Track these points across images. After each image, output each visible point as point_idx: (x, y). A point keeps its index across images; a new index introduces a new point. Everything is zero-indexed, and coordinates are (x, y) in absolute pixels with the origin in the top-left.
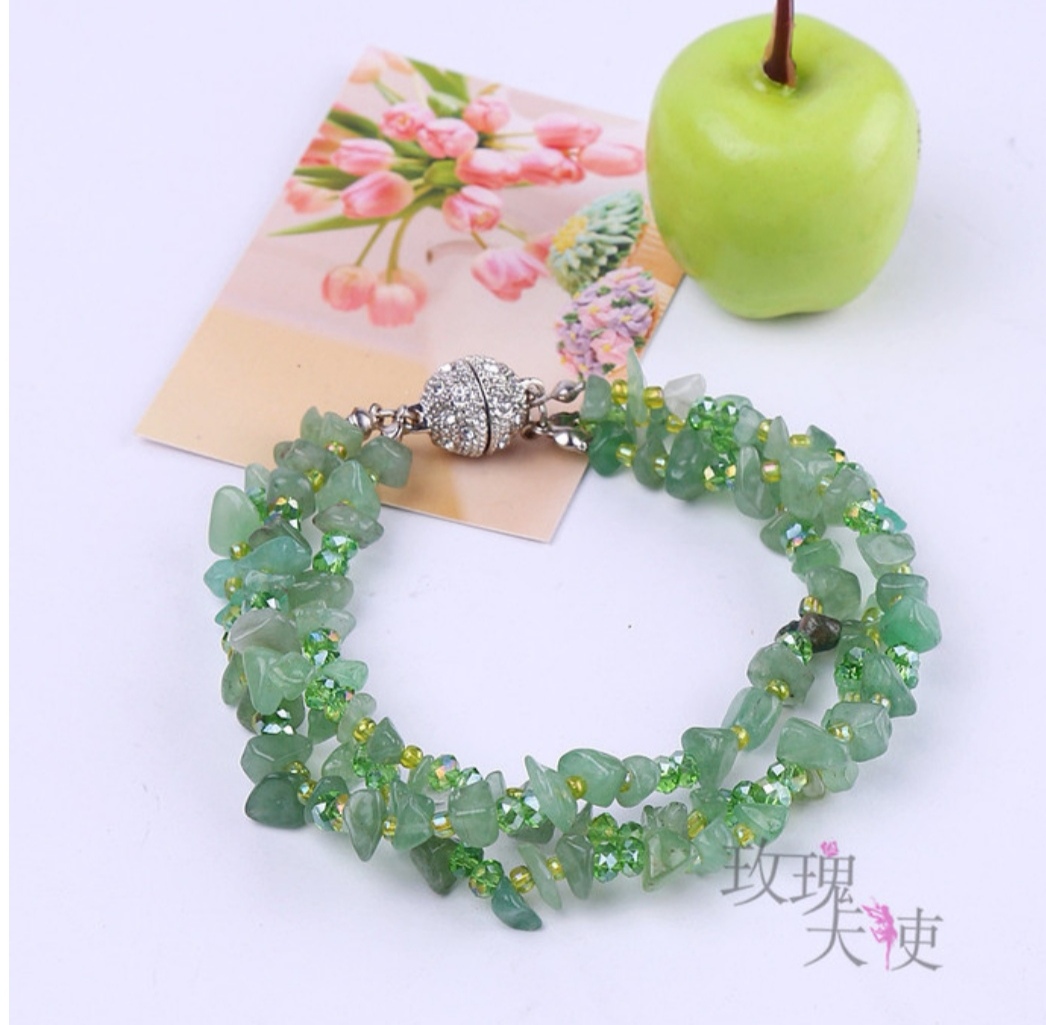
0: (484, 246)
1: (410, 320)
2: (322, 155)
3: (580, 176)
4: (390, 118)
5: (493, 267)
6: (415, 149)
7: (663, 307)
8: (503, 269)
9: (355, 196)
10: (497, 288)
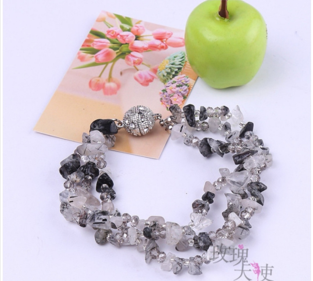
1: (116, 93)
2: (88, 44)
3: (166, 48)
4: (109, 32)
5: (140, 76)
6: (116, 41)
7: (192, 87)
8: (144, 77)
9: (98, 56)
10: (142, 82)
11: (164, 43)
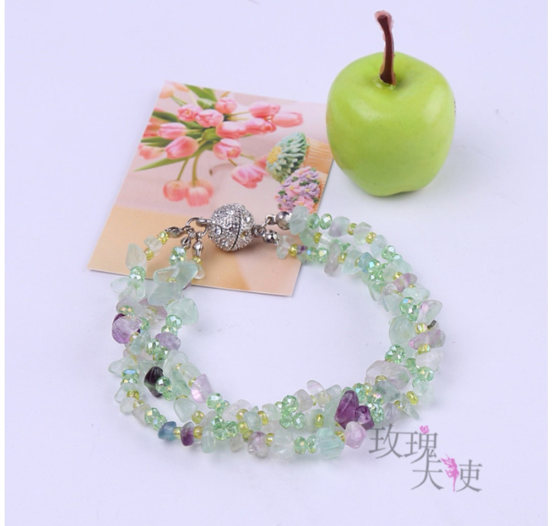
0: (235, 165)
1: (207, 202)
2: (152, 132)
3: (274, 129)
4: (181, 112)
5: (241, 174)
6: (195, 125)
7: (324, 183)
8: (246, 174)
9: (171, 149)
10: (245, 183)
11: (269, 122)
